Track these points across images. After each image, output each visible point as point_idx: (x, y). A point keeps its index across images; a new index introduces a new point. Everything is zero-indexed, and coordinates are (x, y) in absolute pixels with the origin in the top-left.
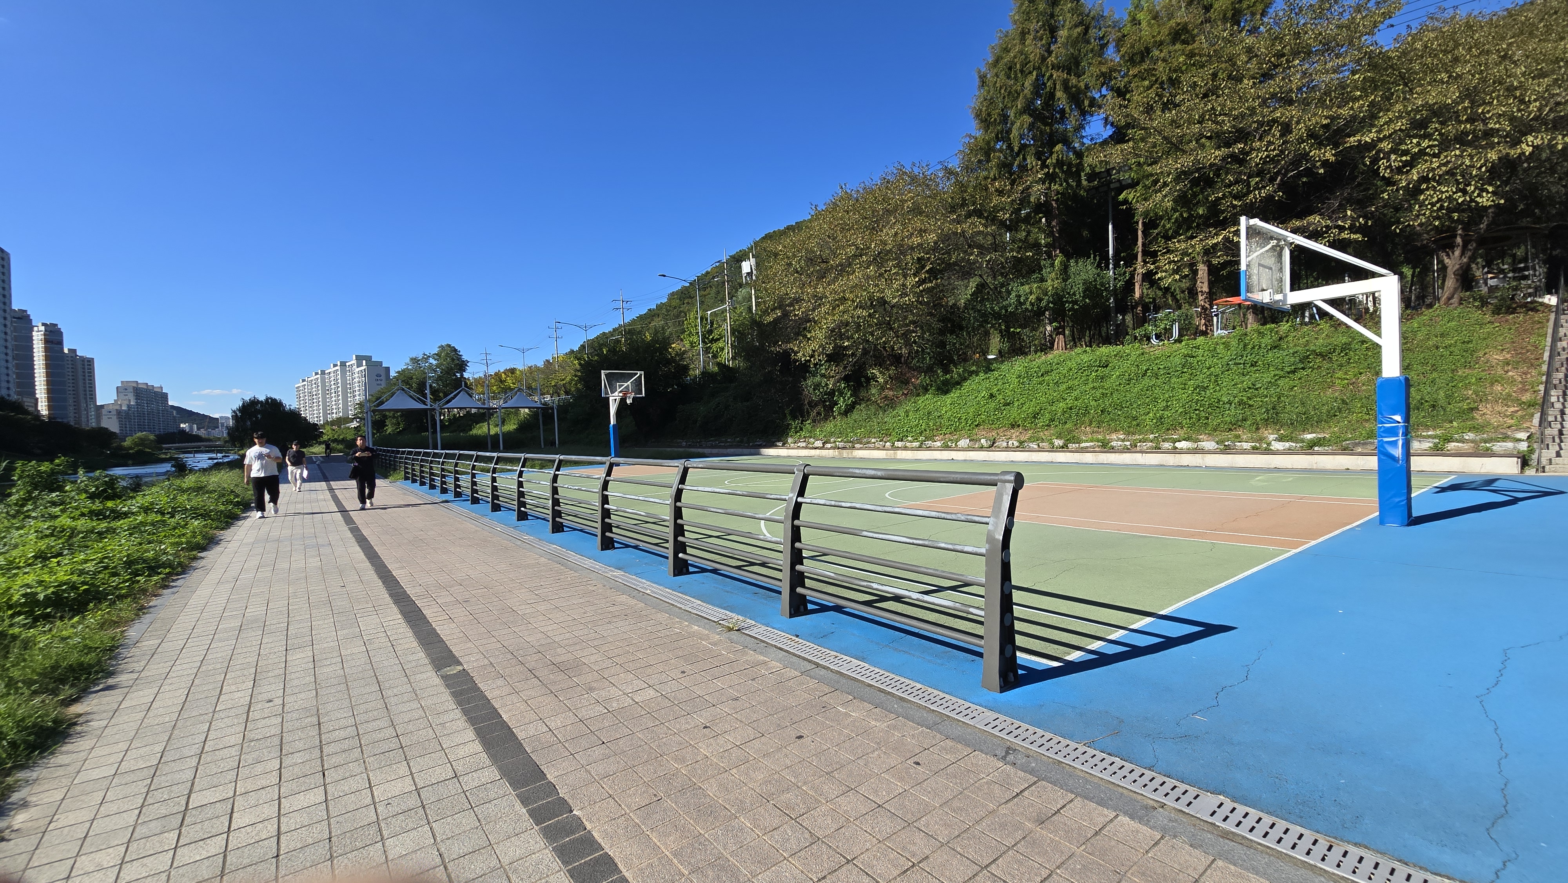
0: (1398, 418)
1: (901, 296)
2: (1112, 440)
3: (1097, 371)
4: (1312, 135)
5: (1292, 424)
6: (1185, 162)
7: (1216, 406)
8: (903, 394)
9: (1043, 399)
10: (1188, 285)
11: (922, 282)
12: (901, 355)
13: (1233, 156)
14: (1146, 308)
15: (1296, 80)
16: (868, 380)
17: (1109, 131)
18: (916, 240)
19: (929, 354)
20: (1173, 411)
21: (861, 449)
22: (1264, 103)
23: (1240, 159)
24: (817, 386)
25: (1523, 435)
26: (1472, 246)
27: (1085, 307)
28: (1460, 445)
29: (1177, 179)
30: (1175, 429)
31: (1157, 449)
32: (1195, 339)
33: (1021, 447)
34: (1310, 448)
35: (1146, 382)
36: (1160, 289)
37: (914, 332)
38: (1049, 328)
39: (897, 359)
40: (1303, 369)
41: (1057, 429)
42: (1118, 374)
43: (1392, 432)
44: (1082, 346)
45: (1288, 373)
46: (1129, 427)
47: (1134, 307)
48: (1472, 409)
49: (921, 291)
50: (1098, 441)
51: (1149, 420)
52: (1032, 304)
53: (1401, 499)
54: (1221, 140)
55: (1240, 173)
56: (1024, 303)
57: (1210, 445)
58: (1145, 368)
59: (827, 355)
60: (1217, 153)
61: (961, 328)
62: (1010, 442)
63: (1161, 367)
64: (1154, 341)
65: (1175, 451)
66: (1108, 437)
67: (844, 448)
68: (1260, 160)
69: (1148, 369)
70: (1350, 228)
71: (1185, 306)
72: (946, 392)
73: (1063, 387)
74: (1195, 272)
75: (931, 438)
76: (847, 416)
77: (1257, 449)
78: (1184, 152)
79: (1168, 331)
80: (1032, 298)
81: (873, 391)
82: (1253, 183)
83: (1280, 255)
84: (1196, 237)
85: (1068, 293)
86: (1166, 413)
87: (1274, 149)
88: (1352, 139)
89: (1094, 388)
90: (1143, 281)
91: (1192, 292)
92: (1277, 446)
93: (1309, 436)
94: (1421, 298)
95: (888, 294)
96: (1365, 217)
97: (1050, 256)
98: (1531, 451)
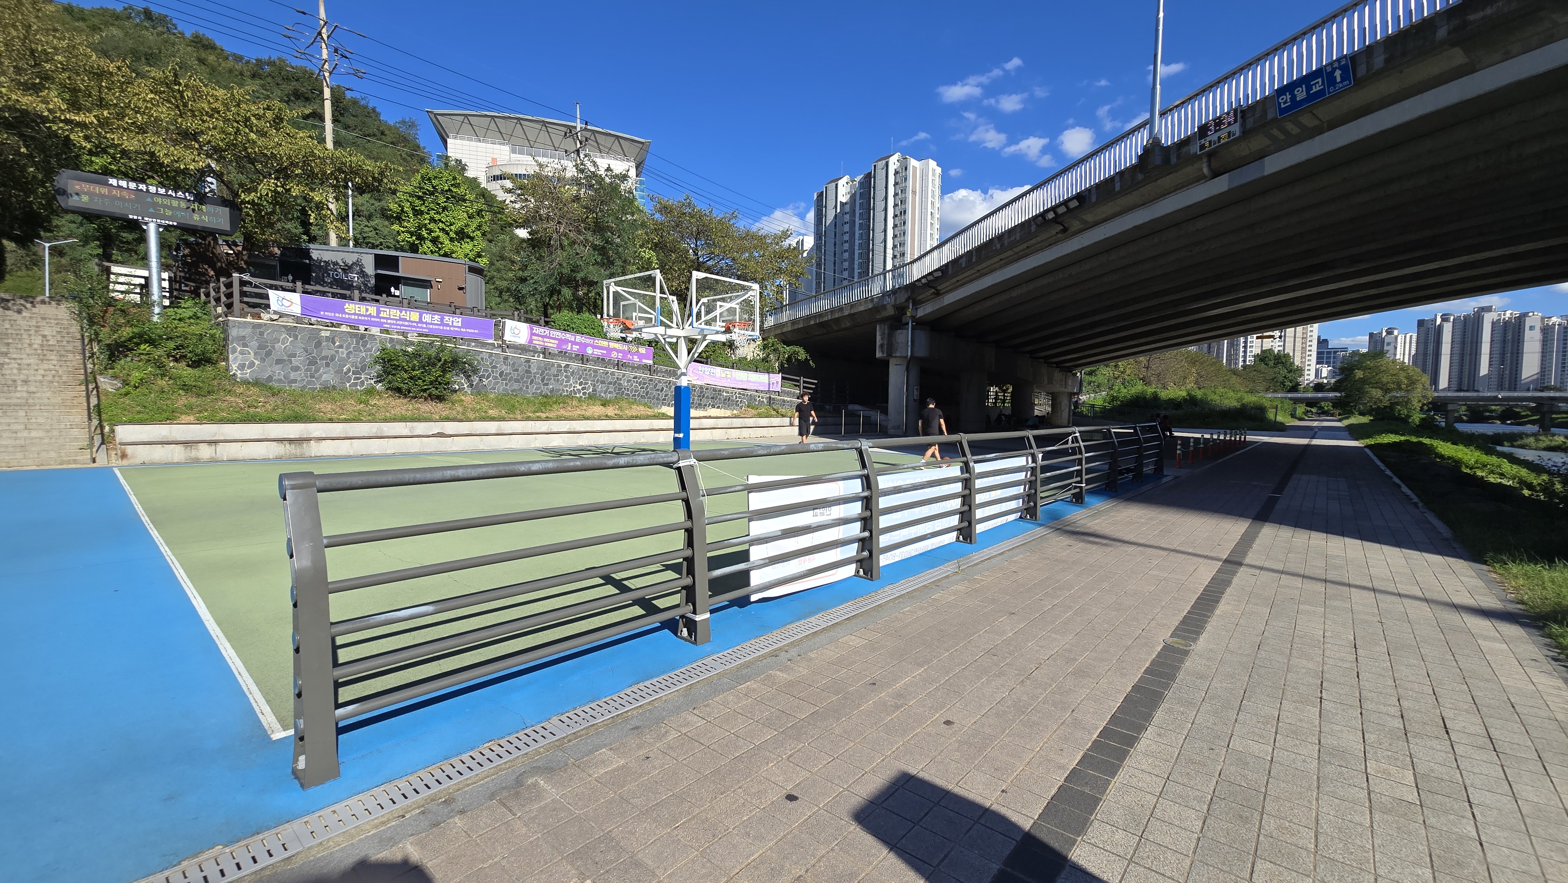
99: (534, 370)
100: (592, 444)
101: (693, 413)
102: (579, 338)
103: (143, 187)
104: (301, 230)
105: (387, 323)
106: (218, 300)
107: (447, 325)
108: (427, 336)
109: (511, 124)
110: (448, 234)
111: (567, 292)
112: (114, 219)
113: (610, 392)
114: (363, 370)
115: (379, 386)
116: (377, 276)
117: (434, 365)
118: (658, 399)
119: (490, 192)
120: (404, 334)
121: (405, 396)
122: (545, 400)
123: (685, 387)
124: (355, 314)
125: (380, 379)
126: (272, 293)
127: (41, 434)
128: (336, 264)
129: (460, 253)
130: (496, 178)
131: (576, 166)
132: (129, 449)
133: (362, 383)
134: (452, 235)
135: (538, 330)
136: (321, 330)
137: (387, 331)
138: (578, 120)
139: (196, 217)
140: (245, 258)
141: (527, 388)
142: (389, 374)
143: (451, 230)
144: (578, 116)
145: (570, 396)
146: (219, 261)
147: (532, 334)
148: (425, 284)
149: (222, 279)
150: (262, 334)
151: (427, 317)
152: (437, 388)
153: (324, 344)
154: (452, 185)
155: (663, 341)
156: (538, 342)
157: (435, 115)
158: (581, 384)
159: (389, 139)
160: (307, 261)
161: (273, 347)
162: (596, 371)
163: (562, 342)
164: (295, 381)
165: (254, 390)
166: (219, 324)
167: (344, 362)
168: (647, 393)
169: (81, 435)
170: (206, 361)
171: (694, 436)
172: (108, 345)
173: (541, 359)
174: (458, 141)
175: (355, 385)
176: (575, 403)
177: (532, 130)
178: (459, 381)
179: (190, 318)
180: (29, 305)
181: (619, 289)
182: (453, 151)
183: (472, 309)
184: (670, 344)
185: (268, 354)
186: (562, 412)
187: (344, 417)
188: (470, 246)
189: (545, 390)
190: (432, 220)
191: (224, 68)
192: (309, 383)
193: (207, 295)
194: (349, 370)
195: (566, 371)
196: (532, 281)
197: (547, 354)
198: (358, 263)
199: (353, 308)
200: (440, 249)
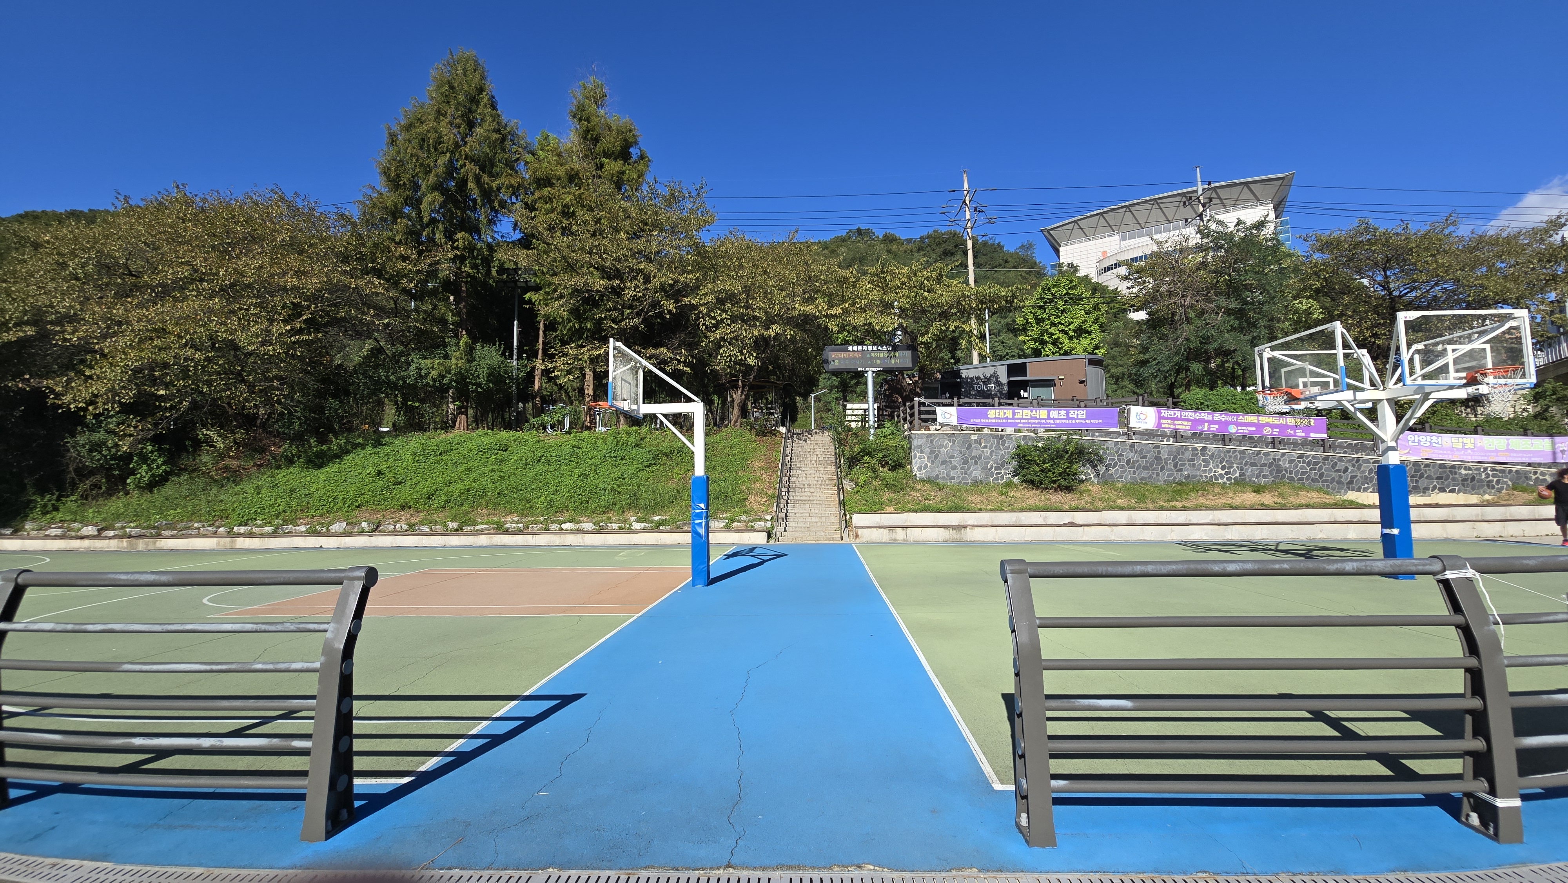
0: (702, 506)
1: (263, 344)
2: (505, 523)
3: (497, 454)
4: (662, 288)
5: (646, 508)
6: (578, 281)
7: (594, 492)
8: (255, 465)
9: (440, 479)
10: (578, 385)
11: (294, 332)
12: (256, 416)
13: (612, 288)
14: (544, 400)
15: (654, 247)
16: (197, 444)
17: (518, 236)
18: (291, 281)
19: (299, 418)
20: (560, 495)
21: (173, 537)
22: (633, 255)
23: (617, 292)
24: (96, 447)
25: (768, 517)
26: (747, 388)
27: (489, 390)
28: (739, 524)
29: (572, 295)
30: (562, 512)
31: (546, 531)
32: (582, 432)
33: (411, 530)
34: (657, 527)
35: (540, 467)
36: (556, 384)
37: (278, 389)
38: (452, 407)
39: (249, 421)
40: (655, 464)
41: (453, 511)
42: (516, 458)
43: (699, 516)
44: (484, 428)
45: (645, 467)
46: (523, 510)
47: (533, 397)
48: (745, 499)
49: (294, 343)
50: (493, 524)
51: (541, 502)
52: (434, 380)
53: (703, 566)
54: (606, 274)
55: (618, 302)
56: (426, 377)
57: (588, 526)
58: (539, 455)
59: (121, 404)
60: (602, 282)
61: (347, 393)
62: (398, 526)
63: (554, 455)
64: (549, 430)
65: (561, 532)
66: (503, 520)
67: (141, 536)
68: (631, 296)
69: (543, 456)
70: (684, 362)
71: (576, 403)
72: (320, 466)
73: (461, 468)
74: (584, 375)
75: (294, 522)
76: (151, 492)
77: (623, 529)
78: (578, 274)
79: (561, 423)
80: (434, 373)
81: (205, 458)
82: (626, 313)
83: (637, 373)
84: (585, 346)
85: (473, 375)
86: (555, 497)
87: (639, 292)
88: (686, 299)
89: (492, 470)
90: (542, 375)
91: (581, 391)
92: (637, 526)
93: (657, 518)
94: (723, 419)
95: (241, 338)
96: (692, 357)
97: (456, 335)
98: (773, 528)
99: (1164, 455)
100: (1245, 538)
101: (1413, 500)
102: (1217, 416)
103: (865, 348)
104: (950, 356)
105: (1020, 423)
106: (905, 419)
107: (1073, 419)
108: (1053, 431)
109: (1119, 214)
110: (1067, 333)
111: (1196, 367)
112: (849, 372)
113: (1264, 476)
114: (1003, 466)
115: (1016, 480)
116: (1010, 383)
117: (1062, 457)
118: (1339, 482)
119: (1101, 284)
120: (1035, 431)
121: (1038, 488)
122: (1179, 487)
123: (1396, 466)
124: (995, 418)
125: (1016, 473)
126: (939, 410)
127: (817, 520)
128: (978, 378)
129: (1079, 349)
130: (1106, 270)
131: (1199, 231)
132: (860, 531)
133: (1002, 477)
134: (1071, 333)
135: (1167, 413)
136: (971, 434)
137: (1019, 431)
138: (1199, 184)
139: (893, 361)
140: (920, 385)
141: (1158, 475)
142: (1023, 468)
143: (1070, 329)
144: (1199, 180)
145: (1211, 482)
146: (905, 391)
147: (1160, 418)
148: (1048, 383)
149: (908, 404)
150: (932, 442)
151: (1054, 414)
152: (1065, 479)
153: (973, 446)
154: (1069, 288)
155: (1352, 409)
156: (1167, 426)
157: (1048, 231)
158: (1223, 468)
159: (1011, 265)
160: (959, 380)
161: (939, 452)
162: (1243, 452)
163: (1195, 422)
164: (953, 478)
165: (928, 486)
166: (906, 437)
167: (988, 459)
168: (1321, 475)
169: (835, 520)
170: (899, 466)
171: (1418, 532)
172: (848, 458)
173: (1171, 443)
174: (1069, 247)
175: (997, 479)
176: (1217, 490)
177: (1141, 213)
178: (1086, 471)
179: (890, 435)
180: (810, 436)
181: (1276, 354)
182: (1065, 257)
183: (1095, 401)
184: (1361, 410)
185: (936, 457)
186: (1202, 501)
187: (989, 507)
188: (1088, 341)
189: (1178, 477)
190: (1053, 324)
191: (901, 251)
192: (963, 479)
193: (898, 416)
194: (992, 467)
195: (1203, 455)
196: (1154, 362)
197: (1179, 437)
198: (995, 375)
199: (995, 414)
200: (1060, 349)
